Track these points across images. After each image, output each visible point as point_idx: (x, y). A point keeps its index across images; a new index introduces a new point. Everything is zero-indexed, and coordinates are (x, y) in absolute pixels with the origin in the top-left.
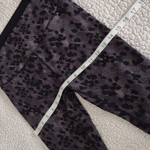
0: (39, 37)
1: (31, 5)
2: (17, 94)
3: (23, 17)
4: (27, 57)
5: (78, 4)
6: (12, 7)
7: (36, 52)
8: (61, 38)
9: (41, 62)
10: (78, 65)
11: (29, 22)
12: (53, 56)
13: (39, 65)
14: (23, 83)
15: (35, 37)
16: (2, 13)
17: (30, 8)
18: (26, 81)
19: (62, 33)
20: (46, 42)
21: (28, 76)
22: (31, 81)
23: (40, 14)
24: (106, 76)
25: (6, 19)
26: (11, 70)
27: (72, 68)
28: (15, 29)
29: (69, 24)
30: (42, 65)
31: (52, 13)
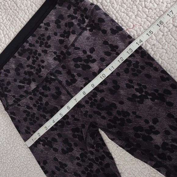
0: (60, 54)
1: (55, 12)
2: (25, 120)
3: (42, 25)
4: (42, 77)
5: (116, 21)
6: (28, 10)
7: (55, 72)
8: (90, 60)
9: (59, 86)
10: (107, 96)
11: (49, 33)
12: (76, 80)
13: (57, 88)
14: (33, 108)
15: (55, 53)
16: (14, 15)
17: (53, 16)
18: (37, 105)
19: (91, 54)
20: (69, 61)
21: (41, 99)
22: (44, 106)
23: (66, 25)
24: (142, 116)
25: (20, 24)
26: (20, 89)
27: (99, 99)
28: (30, 38)
29: (102, 44)
30: (60, 89)
31: (82, 26)
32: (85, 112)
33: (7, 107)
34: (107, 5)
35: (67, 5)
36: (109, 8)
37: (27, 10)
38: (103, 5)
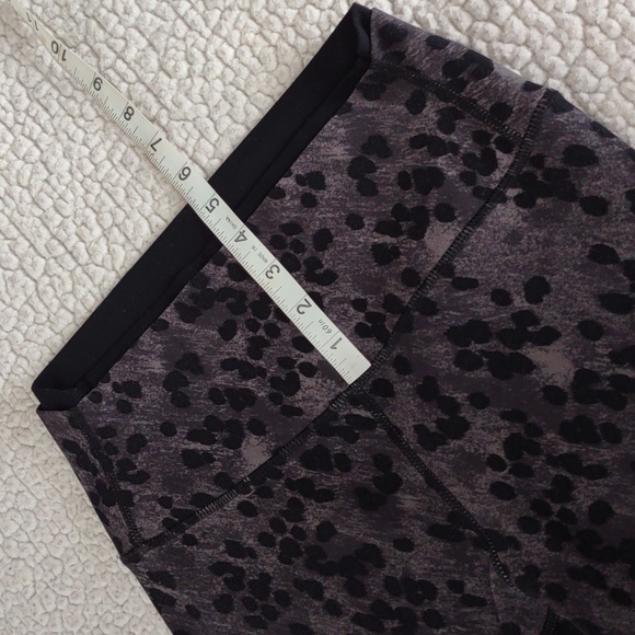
0: (384, 306)
1: (345, 127)
2: (223, 605)
3: (286, 183)
4: (300, 412)
6: (216, 117)
8: (527, 330)
10: (622, 496)
11: (322, 217)
12: (466, 425)
14: (260, 550)
15: (359, 305)
17: (336, 142)
18: (279, 539)
19: (534, 307)
20: (428, 341)
21: (296, 512)
22: (311, 540)
23: (403, 180)
26: (190, 467)
27: (584, 508)
29: (586, 261)
30: (396, 464)
31: (482, 185)
32: (522, 573)
33: (132, 550)
34: (599, 85)
35: (406, 95)
36: (607, 98)
37: (208, 120)
38: (578, 87)
